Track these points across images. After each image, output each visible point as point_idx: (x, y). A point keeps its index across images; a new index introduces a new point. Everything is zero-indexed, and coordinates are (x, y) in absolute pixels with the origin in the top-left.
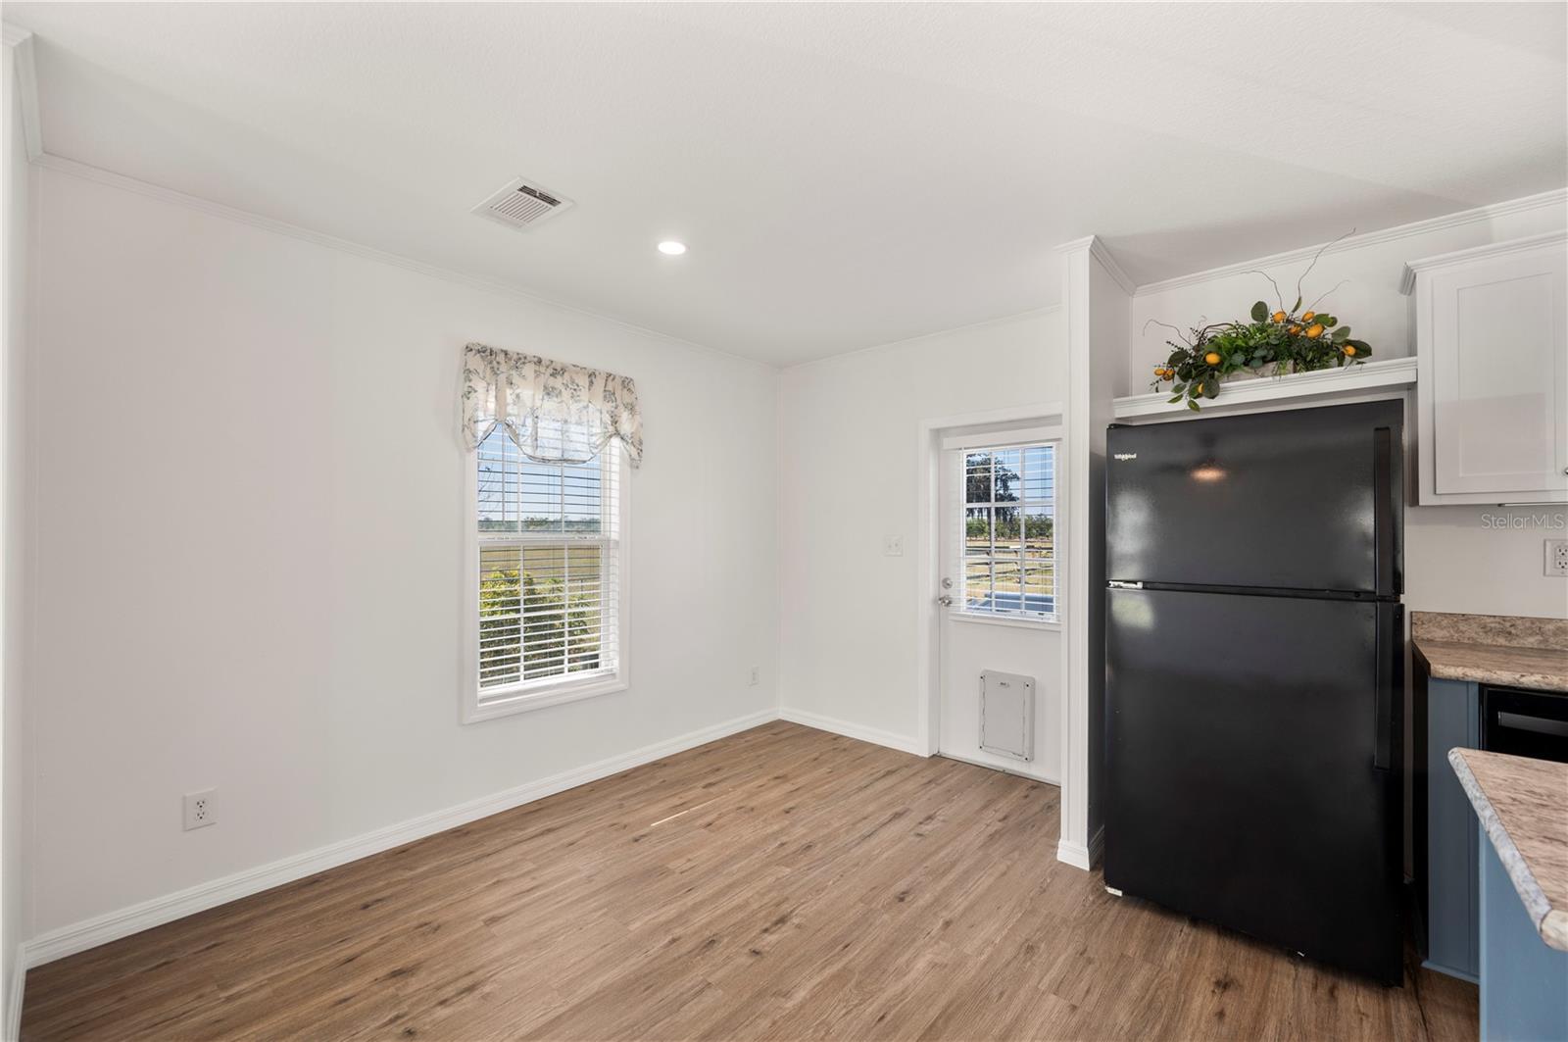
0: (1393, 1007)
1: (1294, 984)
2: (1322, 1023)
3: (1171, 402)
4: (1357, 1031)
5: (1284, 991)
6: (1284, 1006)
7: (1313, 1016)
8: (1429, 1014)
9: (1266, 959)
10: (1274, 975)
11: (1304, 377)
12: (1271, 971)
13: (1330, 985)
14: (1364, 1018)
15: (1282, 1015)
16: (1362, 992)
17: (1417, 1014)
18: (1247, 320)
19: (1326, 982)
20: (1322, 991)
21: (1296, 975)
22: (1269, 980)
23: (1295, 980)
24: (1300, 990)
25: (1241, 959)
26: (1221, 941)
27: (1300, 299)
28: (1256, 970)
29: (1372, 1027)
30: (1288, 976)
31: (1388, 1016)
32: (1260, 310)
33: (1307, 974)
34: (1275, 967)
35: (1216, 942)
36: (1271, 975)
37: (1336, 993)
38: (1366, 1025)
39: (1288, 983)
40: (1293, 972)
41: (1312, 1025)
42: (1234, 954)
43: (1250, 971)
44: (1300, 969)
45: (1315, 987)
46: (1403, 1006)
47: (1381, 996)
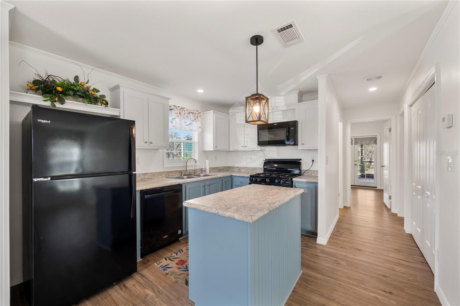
0: (135, 278)
1: (117, 293)
2: (131, 295)
3: (43, 101)
4: (137, 290)
5: (117, 297)
6: (121, 300)
7: (128, 296)
8: (141, 273)
9: (105, 294)
10: (111, 295)
11: (93, 106)
12: (110, 295)
13: (123, 285)
14: (135, 285)
15: (123, 303)
16: (129, 280)
17: (140, 275)
18: (72, 81)
19: (121, 285)
20: (123, 288)
21: (115, 290)
22: (112, 298)
23: (116, 291)
24: (120, 293)
25: (100, 300)
26: (90, 301)
27: (88, 80)
28: (106, 299)
29: (138, 286)
30: (114, 292)
31: (136, 280)
32: (76, 78)
33: (117, 287)
34: (110, 293)
35: (89, 302)
36: (111, 296)
37: (126, 286)
38: (137, 287)
39: (116, 294)
40: (114, 290)
41: (130, 298)
42: (97, 300)
43: (106, 300)
44: (114, 288)
45: (121, 289)
46: (137, 276)
47: (132, 278)
